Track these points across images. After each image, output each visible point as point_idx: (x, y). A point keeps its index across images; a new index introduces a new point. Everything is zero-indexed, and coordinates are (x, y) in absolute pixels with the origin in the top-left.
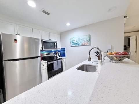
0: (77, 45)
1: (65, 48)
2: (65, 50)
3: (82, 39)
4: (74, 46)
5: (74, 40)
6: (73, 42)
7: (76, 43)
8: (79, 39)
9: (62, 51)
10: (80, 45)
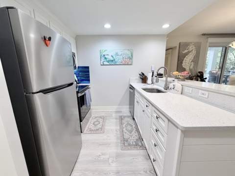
0: (112, 62)
1: (88, 68)
2: (88, 72)
3: (121, 55)
4: (108, 64)
5: (108, 55)
6: (105, 58)
7: (112, 59)
8: (117, 54)
9: (80, 73)
10: (117, 63)
